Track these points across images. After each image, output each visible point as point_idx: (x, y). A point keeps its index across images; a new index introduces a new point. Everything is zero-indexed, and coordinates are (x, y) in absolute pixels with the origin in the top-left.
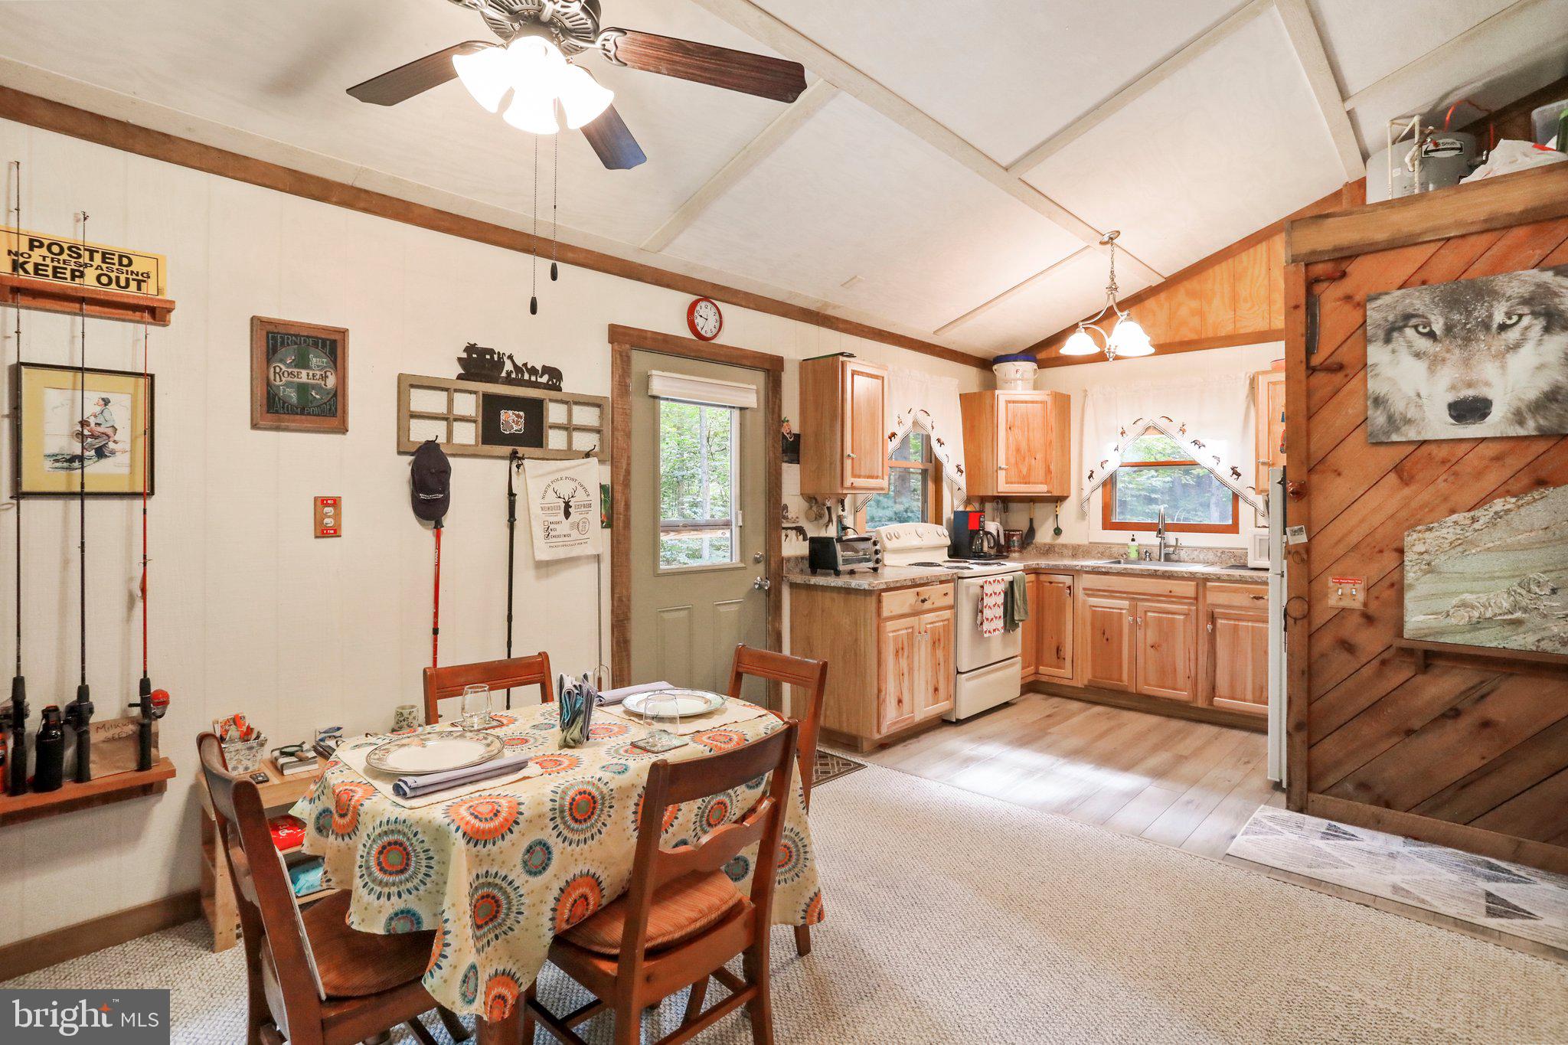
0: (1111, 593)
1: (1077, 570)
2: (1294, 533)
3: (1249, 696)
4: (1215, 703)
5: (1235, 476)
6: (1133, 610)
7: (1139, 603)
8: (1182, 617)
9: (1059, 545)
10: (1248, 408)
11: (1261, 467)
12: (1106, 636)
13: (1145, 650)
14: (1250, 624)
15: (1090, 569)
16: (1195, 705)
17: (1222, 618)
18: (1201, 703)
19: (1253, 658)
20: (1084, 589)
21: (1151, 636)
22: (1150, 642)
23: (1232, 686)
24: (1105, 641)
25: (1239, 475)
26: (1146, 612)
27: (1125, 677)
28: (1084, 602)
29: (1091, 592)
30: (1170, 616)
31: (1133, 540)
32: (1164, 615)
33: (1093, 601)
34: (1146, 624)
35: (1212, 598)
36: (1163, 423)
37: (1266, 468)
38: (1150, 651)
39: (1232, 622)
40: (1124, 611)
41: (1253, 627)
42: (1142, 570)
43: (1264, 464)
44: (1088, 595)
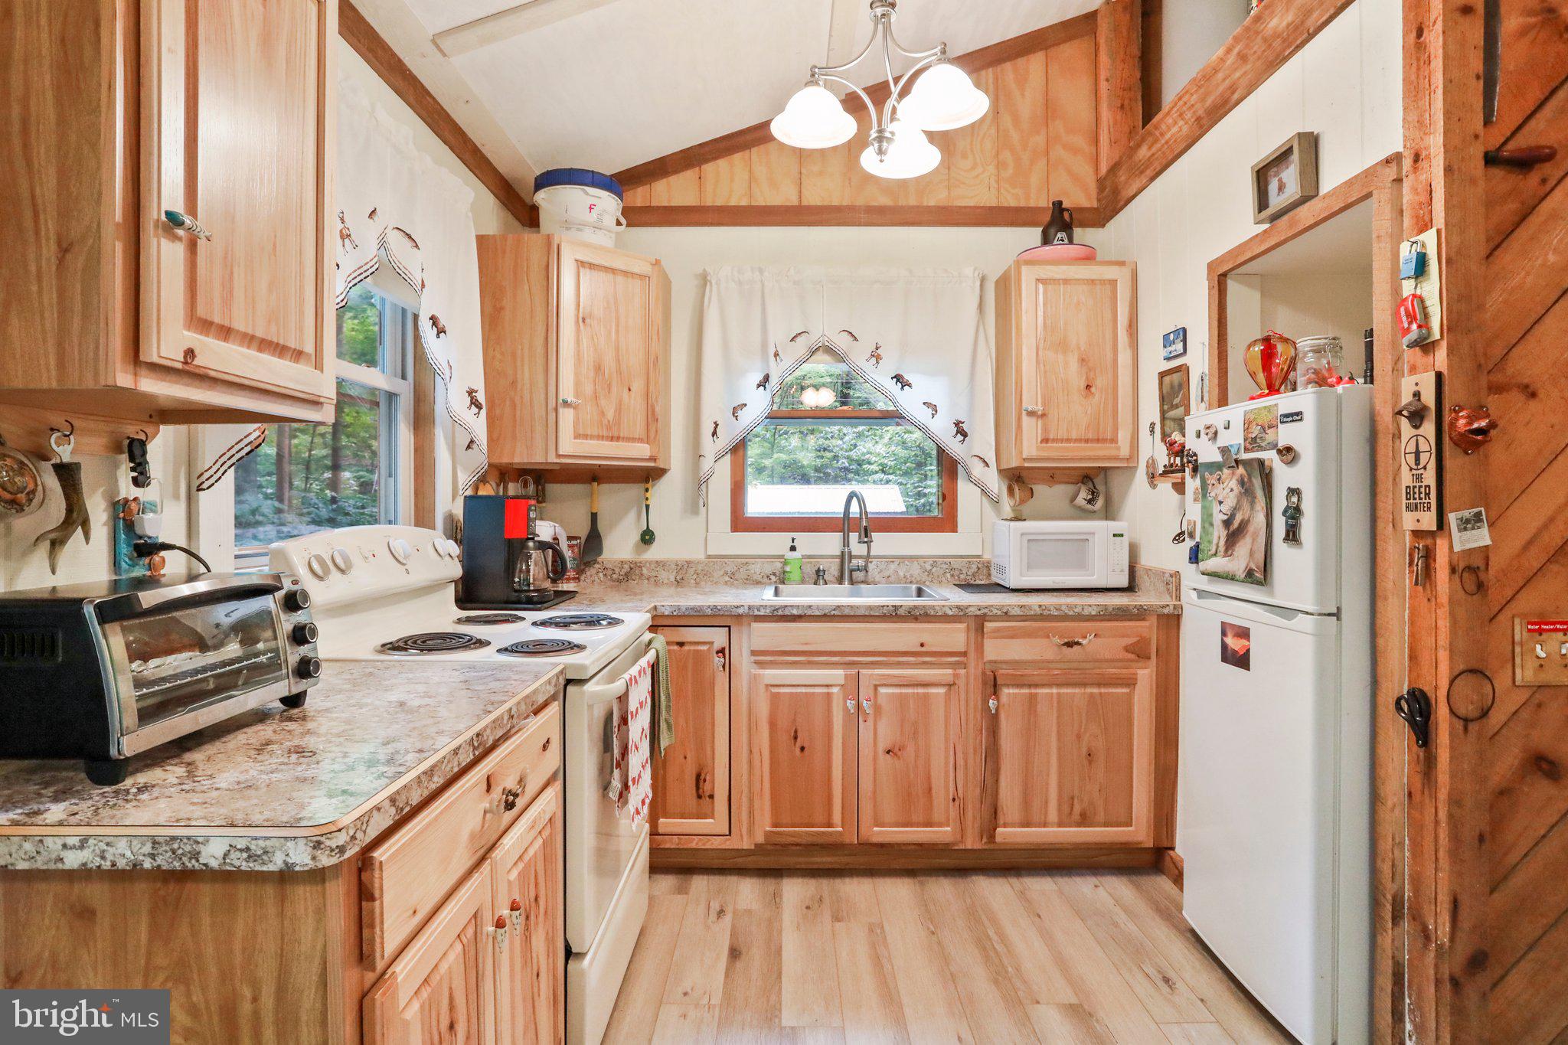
0: (809, 657)
1: (739, 616)
2: (1465, 525)
3: (1053, 815)
4: (998, 839)
5: (960, 437)
6: (853, 687)
7: (863, 672)
8: (942, 690)
9: (650, 563)
10: (978, 322)
11: (1025, 418)
12: (799, 744)
13: (875, 759)
14: (1055, 690)
15: (768, 612)
16: (962, 847)
17: (1008, 686)
18: (972, 842)
19: (1059, 749)
20: (754, 653)
21: (887, 732)
22: (882, 746)
23: (1026, 803)
24: (798, 750)
25: (965, 435)
26: (876, 687)
27: (837, 817)
28: (754, 679)
29: (764, 657)
30: (921, 690)
31: (793, 549)
32: (910, 690)
33: (771, 675)
34: (878, 709)
35: (996, 650)
36: (842, 342)
37: (1033, 420)
38: (883, 758)
39: (1026, 691)
40: (835, 690)
41: (1059, 694)
42: (870, 608)
43: (1031, 414)
44: (761, 664)
